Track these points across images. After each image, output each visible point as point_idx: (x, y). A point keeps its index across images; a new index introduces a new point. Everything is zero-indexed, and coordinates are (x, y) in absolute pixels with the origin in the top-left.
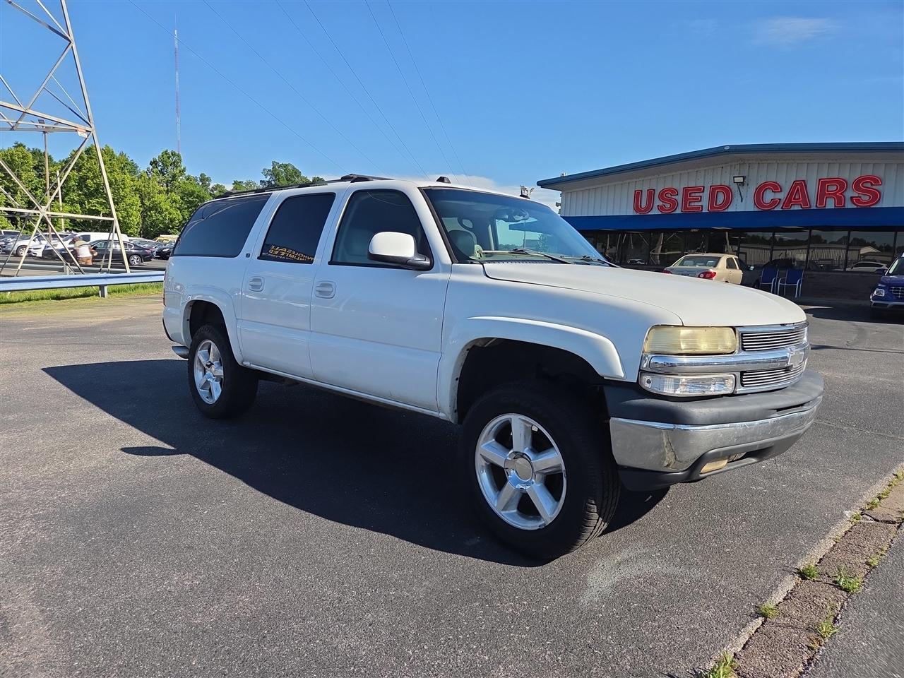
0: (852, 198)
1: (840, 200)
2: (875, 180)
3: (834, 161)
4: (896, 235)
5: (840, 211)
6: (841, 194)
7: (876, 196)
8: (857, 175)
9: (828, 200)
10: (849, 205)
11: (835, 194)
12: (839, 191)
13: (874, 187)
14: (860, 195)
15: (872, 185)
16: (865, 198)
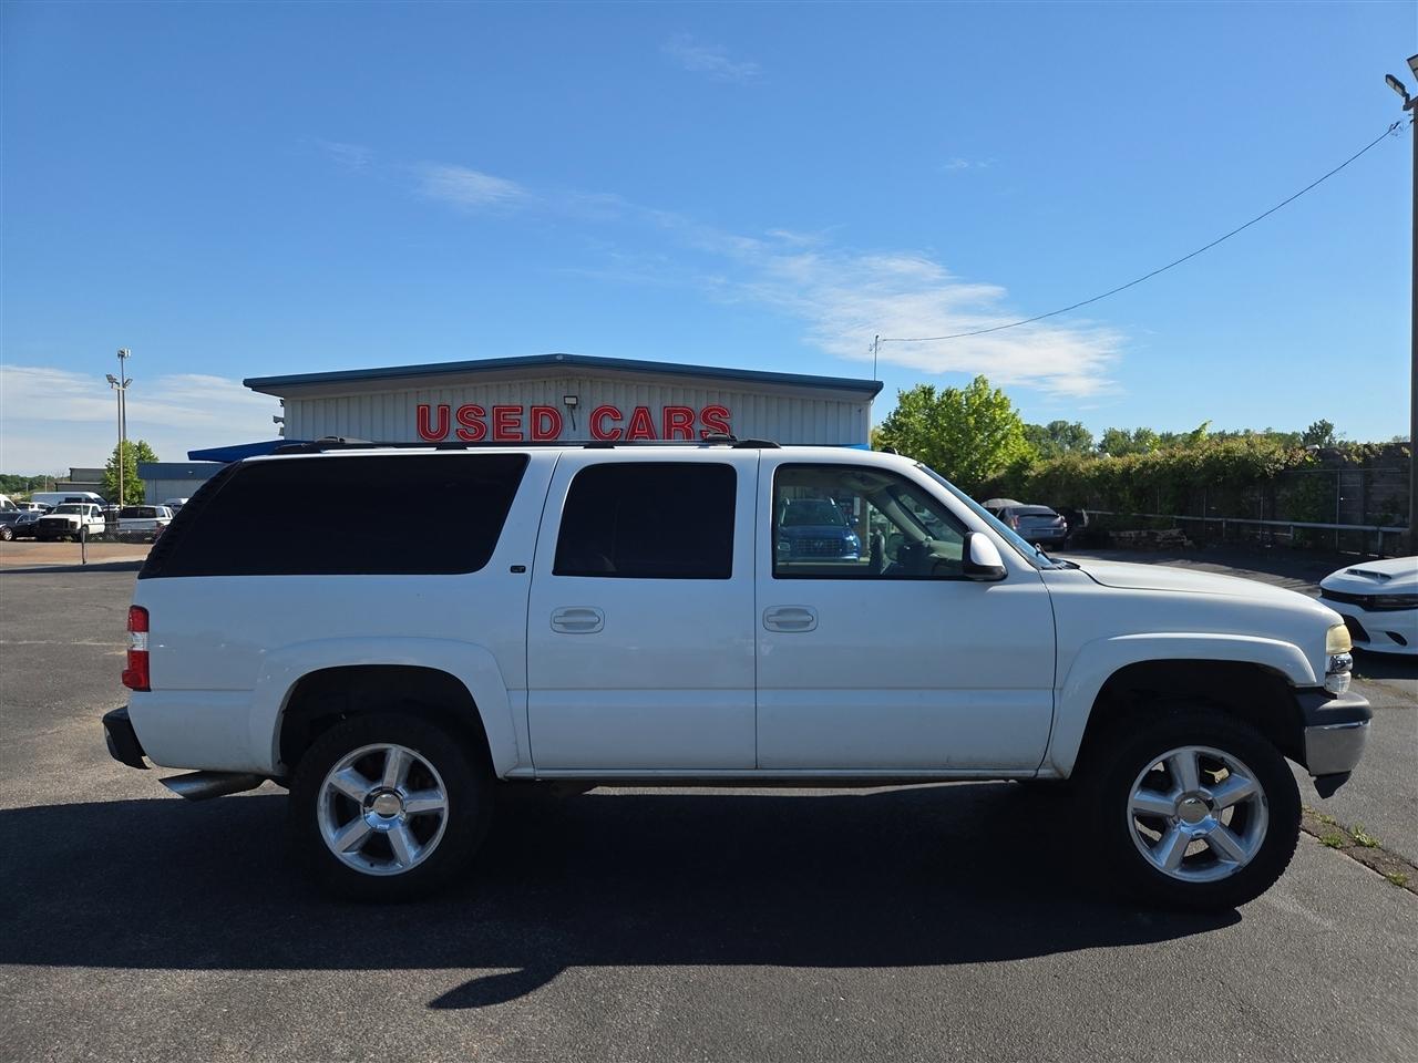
0: (701, 431)
1: (689, 434)
2: (723, 412)
6: (689, 426)
7: (726, 431)
8: (704, 405)
9: (675, 433)
11: (683, 427)
12: (687, 423)
13: (722, 420)
14: (709, 429)
15: (720, 417)
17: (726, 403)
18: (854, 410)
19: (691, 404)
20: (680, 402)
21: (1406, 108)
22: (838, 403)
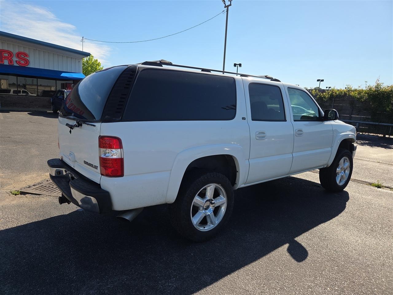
0: (16, 61)
1: (11, 61)
2: (26, 55)
3: (5, 42)
4: (37, 80)
5: (11, 66)
6: (11, 58)
7: (27, 62)
8: (17, 51)
9: (4, 60)
10: (15, 64)
11: (8, 58)
12: (10, 57)
13: (25, 58)
14: (20, 60)
15: (24, 56)
16: (22, 62)
17: (27, 52)
18: (77, 61)
19: (11, 50)
20: (6, 48)
21: (225, 7)
22: (71, 58)
